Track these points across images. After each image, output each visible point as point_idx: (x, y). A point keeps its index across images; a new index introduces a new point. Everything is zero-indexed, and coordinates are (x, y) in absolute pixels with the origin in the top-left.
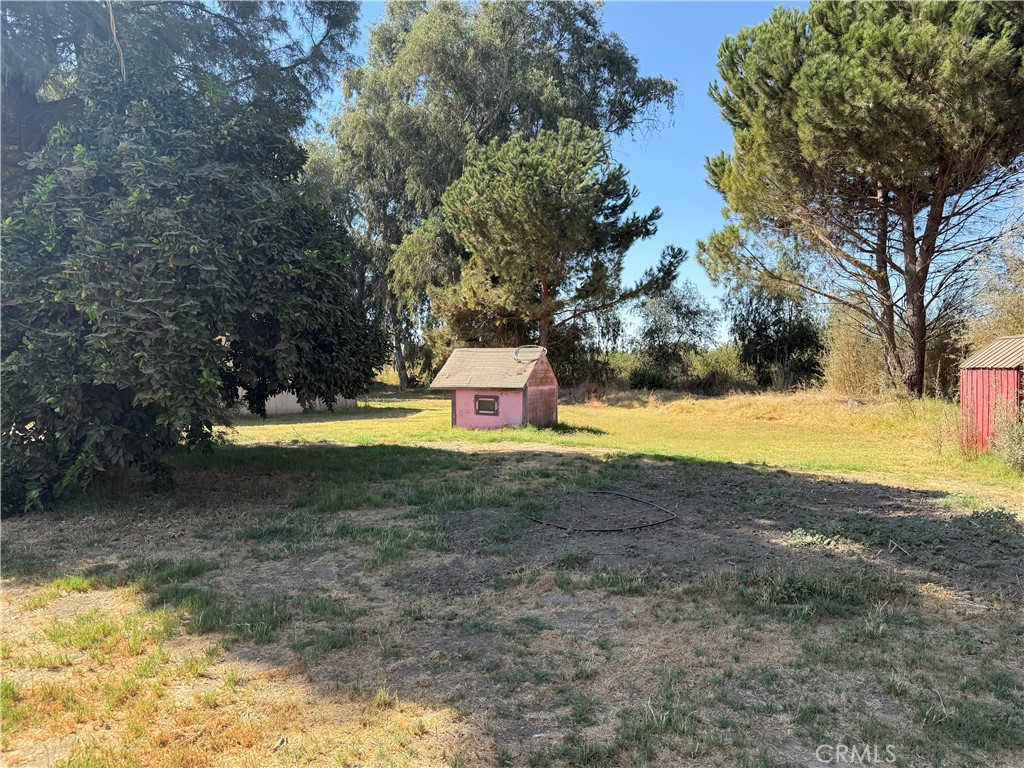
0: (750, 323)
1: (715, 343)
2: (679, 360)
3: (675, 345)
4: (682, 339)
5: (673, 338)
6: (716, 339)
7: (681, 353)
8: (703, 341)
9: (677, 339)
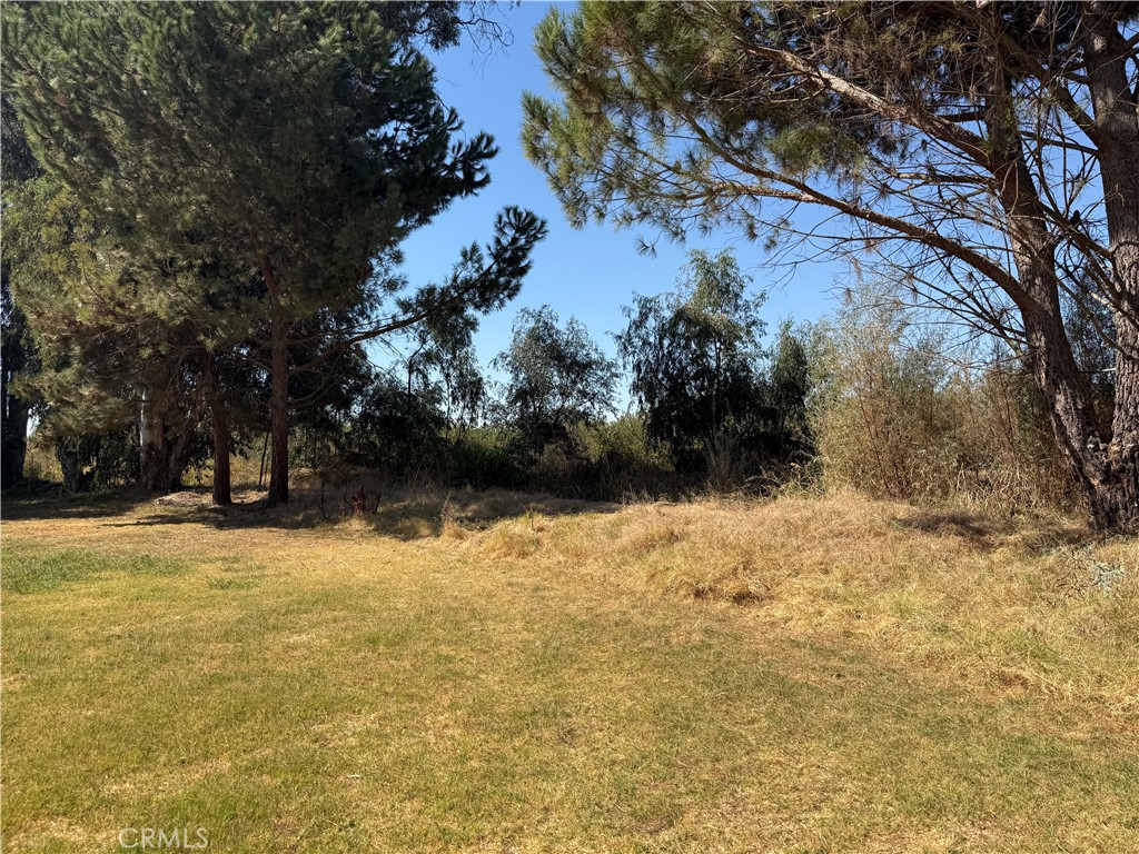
0: (660, 376)
1: (614, 410)
2: (564, 435)
3: (558, 412)
4: (566, 405)
5: (555, 402)
6: (614, 404)
7: (566, 425)
8: (597, 406)
9: (559, 404)
